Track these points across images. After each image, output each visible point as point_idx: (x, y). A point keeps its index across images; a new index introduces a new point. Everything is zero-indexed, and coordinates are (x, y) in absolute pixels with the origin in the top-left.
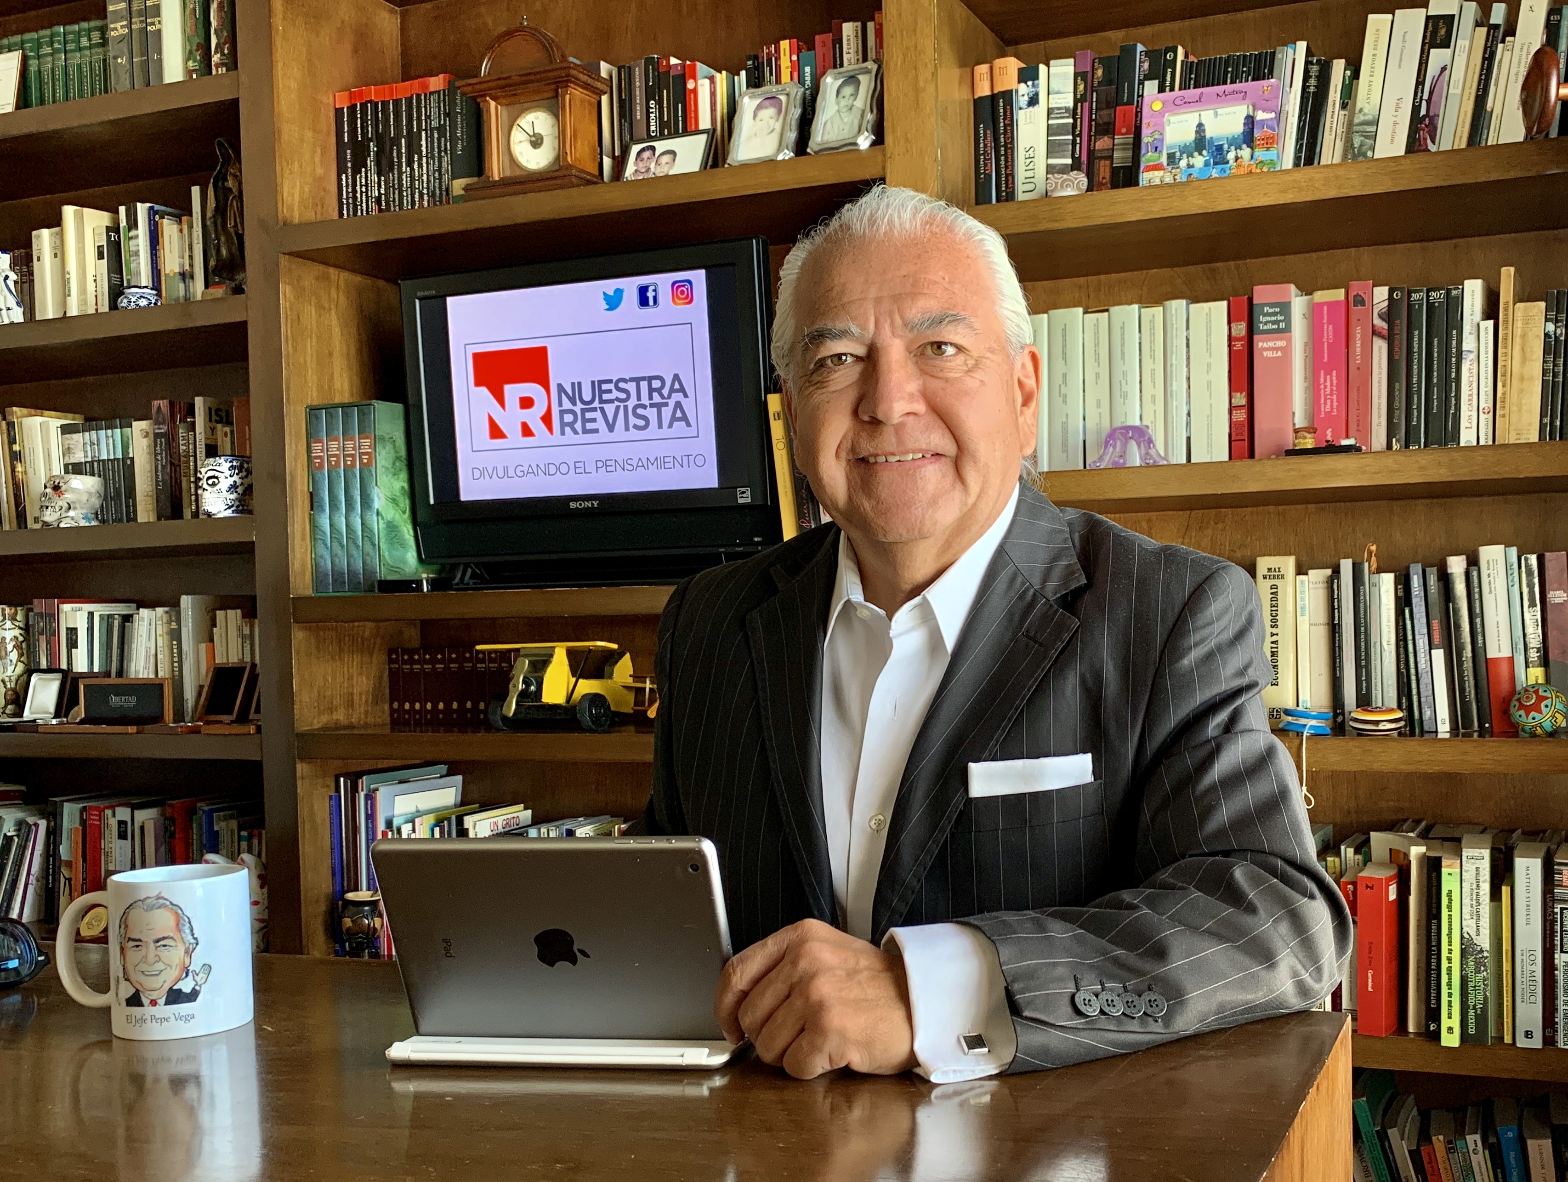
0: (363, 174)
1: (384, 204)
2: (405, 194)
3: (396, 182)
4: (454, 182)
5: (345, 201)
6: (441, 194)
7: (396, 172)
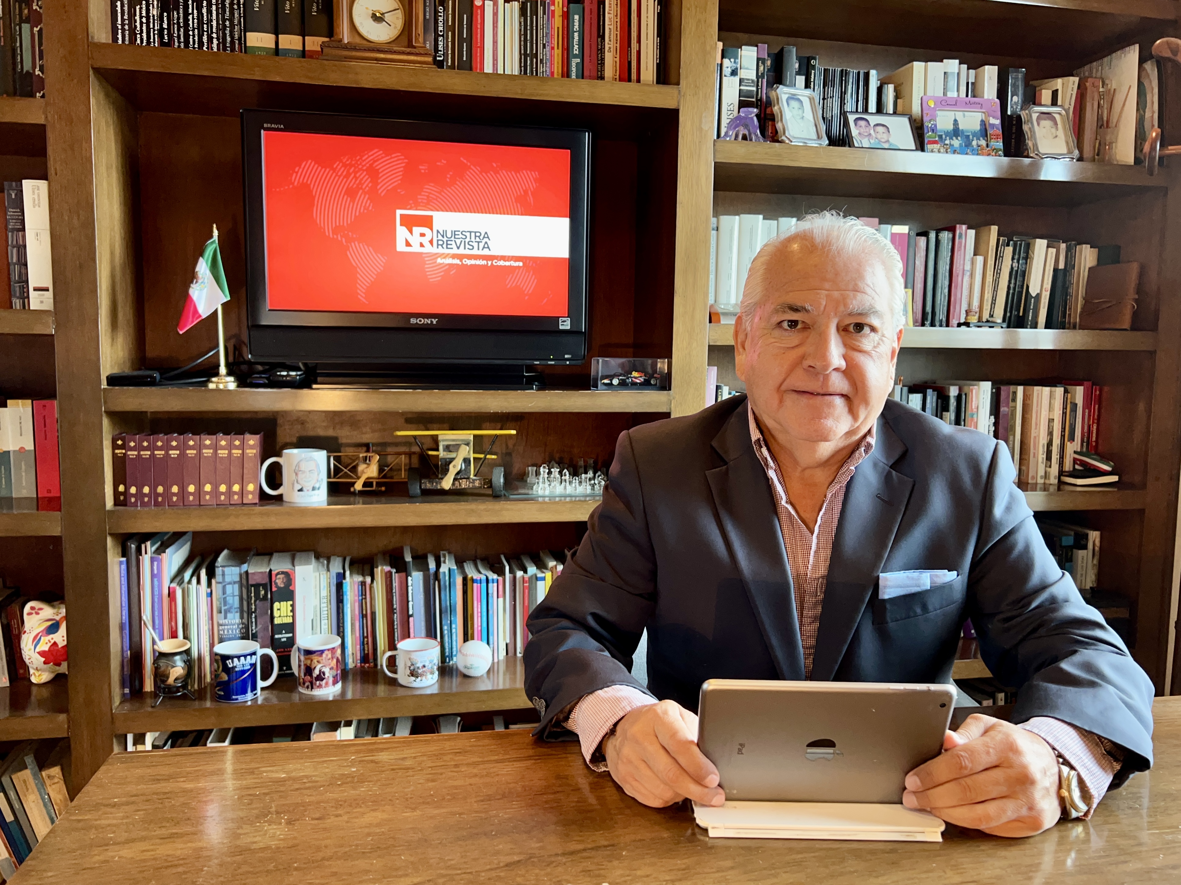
0: (144, 6)
1: (166, 37)
2: (191, 33)
3: (181, 20)
4: (248, 34)
5: (120, 27)
6: (232, 42)
7: (181, 11)
